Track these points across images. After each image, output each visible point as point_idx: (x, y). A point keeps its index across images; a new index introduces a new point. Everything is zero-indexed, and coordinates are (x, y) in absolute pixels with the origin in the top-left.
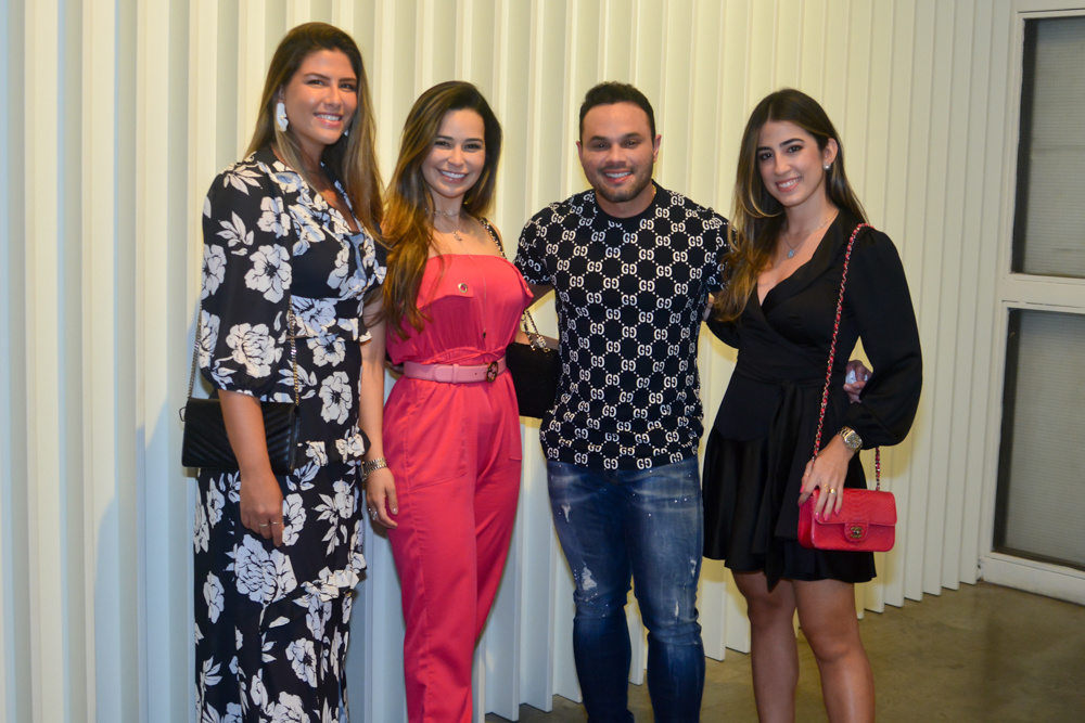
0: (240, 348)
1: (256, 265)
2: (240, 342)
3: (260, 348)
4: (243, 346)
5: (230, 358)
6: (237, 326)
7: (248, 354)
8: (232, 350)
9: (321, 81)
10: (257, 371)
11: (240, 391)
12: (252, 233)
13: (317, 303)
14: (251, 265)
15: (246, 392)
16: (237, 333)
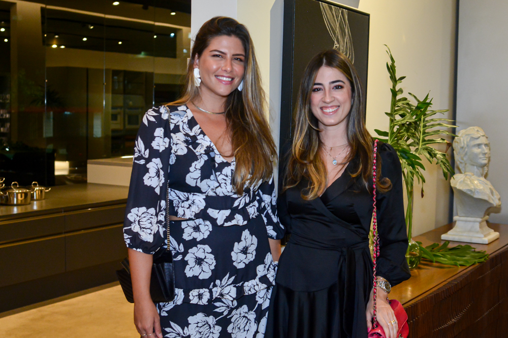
0: (137, 222)
1: (150, 171)
2: (138, 219)
3: (151, 223)
4: (139, 221)
5: (130, 227)
6: (137, 208)
7: (142, 226)
8: (132, 223)
9: (220, 55)
10: (147, 237)
11: (134, 249)
12: (148, 151)
13: (191, 196)
14: (147, 170)
15: (138, 250)
16: (137, 213)
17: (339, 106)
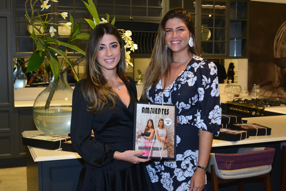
17: (115, 58)
